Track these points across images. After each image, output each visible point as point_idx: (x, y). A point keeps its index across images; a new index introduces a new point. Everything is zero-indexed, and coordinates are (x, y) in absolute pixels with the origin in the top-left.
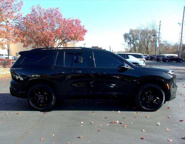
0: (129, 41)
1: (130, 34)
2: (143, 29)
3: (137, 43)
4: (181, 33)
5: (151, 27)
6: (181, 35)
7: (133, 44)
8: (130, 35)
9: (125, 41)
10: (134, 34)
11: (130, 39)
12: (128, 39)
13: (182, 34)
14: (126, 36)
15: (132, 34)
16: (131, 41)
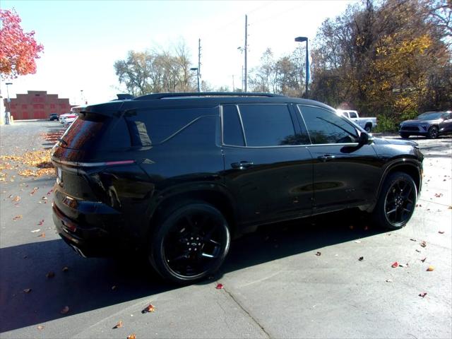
0: (128, 80)
1: (129, 63)
2: (161, 53)
3: (148, 86)
4: (244, 67)
5: (179, 51)
6: (244, 71)
7: (140, 86)
8: (130, 67)
9: (120, 80)
10: (140, 64)
11: (130, 74)
12: (125, 74)
13: (246, 69)
14: (121, 68)
15: (134, 63)
16: (133, 80)
